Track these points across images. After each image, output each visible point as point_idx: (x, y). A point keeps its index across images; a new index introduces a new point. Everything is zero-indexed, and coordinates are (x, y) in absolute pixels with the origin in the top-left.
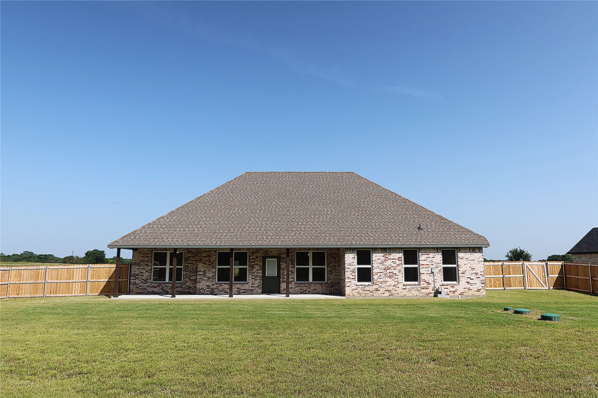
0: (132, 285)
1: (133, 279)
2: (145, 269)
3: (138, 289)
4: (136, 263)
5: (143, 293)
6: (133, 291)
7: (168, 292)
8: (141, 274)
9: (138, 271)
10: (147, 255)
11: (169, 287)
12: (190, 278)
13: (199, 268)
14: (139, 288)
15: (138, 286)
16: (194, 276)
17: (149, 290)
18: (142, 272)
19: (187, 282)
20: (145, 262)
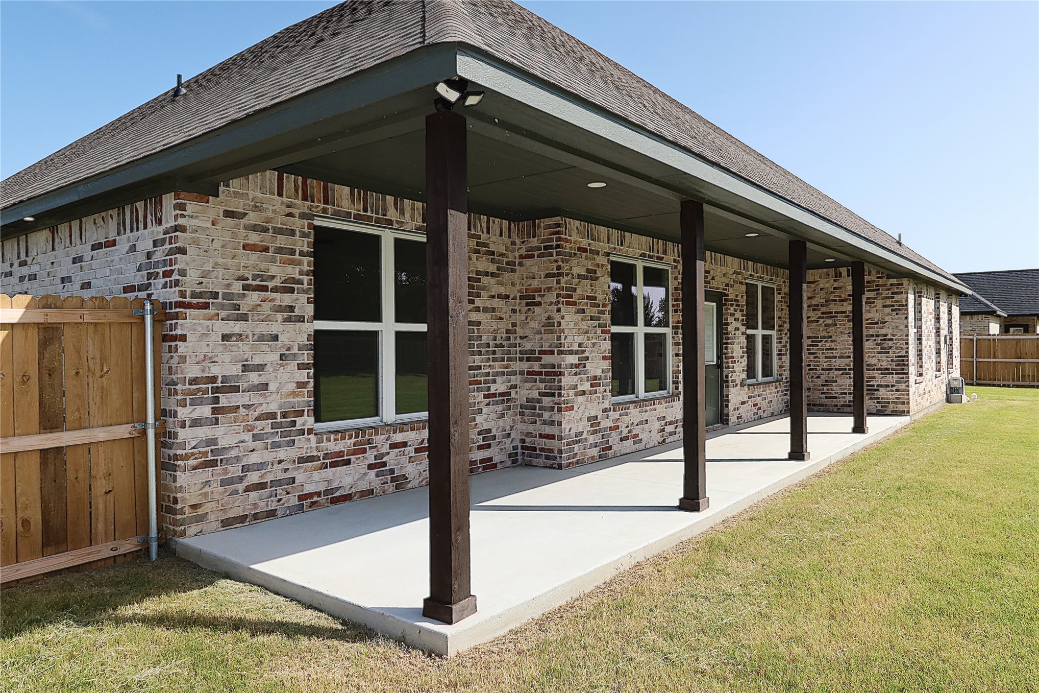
0: (195, 468)
1: (196, 423)
2: (275, 338)
3: (236, 492)
4: (215, 295)
5: (272, 514)
6: (200, 511)
7: (404, 477)
8: (254, 378)
9: (227, 357)
10: (282, 241)
11: (407, 449)
12: (489, 389)
13: (566, 331)
14: (245, 483)
15: (235, 471)
16: (503, 374)
17: (309, 489)
18: (257, 361)
19: (480, 411)
20: (275, 290)
